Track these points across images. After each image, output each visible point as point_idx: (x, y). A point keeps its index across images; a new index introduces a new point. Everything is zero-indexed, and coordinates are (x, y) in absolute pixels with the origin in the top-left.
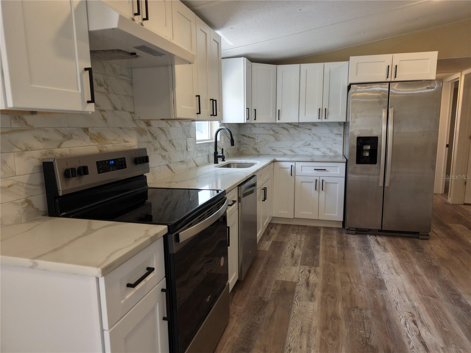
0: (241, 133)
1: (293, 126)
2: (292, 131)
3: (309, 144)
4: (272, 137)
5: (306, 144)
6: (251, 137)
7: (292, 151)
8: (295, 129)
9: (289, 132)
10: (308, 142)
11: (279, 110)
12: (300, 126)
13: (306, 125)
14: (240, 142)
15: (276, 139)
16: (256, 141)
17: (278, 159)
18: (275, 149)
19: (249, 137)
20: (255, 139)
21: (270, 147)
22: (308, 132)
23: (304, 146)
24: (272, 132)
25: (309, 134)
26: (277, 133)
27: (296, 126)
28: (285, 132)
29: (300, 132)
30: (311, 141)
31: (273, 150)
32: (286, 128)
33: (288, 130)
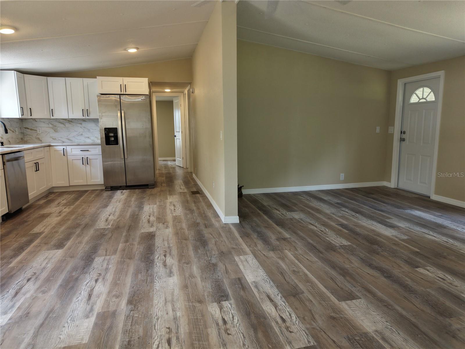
0: (24, 127)
1: (68, 122)
2: (67, 125)
3: (82, 135)
4: (51, 129)
5: (79, 134)
6: (33, 130)
7: (69, 139)
8: (70, 123)
9: (65, 125)
10: (81, 133)
11: (52, 109)
12: (73, 121)
13: (77, 121)
14: (24, 133)
15: (55, 131)
16: (38, 132)
17: (52, 144)
18: (55, 139)
19: (31, 129)
20: (37, 131)
21: (50, 137)
22: (80, 125)
23: (78, 136)
24: (51, 126)
25: (81, 127)
26: (56, 126)
27: (71, 121)
28: (62, 126)
29: (73, 125)
30: (83, 132)
31: (53, 139)
32: (63, 122)
33: (64, 124)
